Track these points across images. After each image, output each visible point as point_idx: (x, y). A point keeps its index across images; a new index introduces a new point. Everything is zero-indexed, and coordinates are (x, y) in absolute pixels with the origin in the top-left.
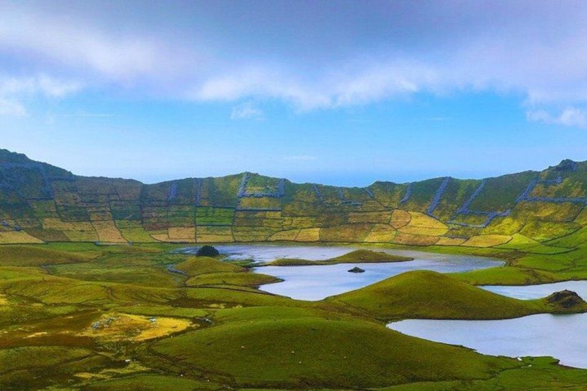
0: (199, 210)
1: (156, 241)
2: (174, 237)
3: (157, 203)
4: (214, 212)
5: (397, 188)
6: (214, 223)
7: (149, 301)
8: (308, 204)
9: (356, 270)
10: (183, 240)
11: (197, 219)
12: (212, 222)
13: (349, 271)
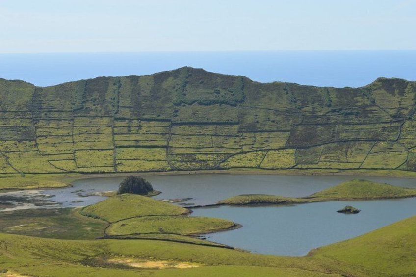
0: (119, 124)
1: (59, 171)
2: (82, 164)
3: (56, 115)
4: (140, 127)
5: (409, 87)
6: (140, 144)
7: (59, 259)
8: (277, 112)
9: (347, 211)
10: (96, 169)
11: (116, 137)
12: (138, 141)
13: (339, 212)
